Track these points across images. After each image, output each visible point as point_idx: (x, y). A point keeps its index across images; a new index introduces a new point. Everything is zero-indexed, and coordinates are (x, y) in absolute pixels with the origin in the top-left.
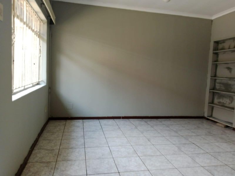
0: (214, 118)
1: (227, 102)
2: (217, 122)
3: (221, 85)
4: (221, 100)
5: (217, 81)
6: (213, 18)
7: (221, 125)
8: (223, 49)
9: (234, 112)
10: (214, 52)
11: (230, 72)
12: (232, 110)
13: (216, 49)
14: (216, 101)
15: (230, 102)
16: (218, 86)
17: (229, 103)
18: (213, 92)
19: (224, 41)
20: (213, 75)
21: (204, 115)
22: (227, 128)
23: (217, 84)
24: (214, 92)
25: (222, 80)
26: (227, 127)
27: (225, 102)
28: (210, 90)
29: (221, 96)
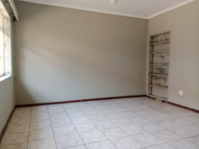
0: (153, 95)
1: (162, 82)
2: (155, 99)
3: (157, 70)
4: (158, 81)
5: (154, 67)
6: (148, 18)
7: (159, 100)
8: (157, 42)
9: (167, 89)
10: (151, 44)
11: (163, 59)
12: (167, 88)
13: (151, 42)
14: (154, 82)
15: (164, 82)
16: (154, 71)
17: (164, 83)
18: (151, 75)
19: (157, 36)
20: (151, 62)
21: (145, 94)
22: (164, 103)
23: (154, 69)
25: (157, 65)
26: (163, 101)
27: (160, 83)
28: (149, 74)
29: (158, 78)
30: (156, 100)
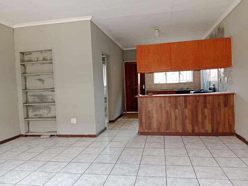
0: (31, 132)
1: (44, 113)
2: (40, 135)
3: (35, 97)
4: (37, 113)
5: (29, 94)
6: (14, 27)
7: (45, 137)
8: (30, 61)
9: (56, 120)
10: (21, 63)
11: (43, 83)
12: (54, 119)
13: (22, 61)
14: (31, 114)
15: (48, 112)
16: (30, 99)
17: (47, 114)
19: (30, 53)
20: (24, 88)
21: (20, 133)
23: (28, 97)
24: (27, 105)
25: (34, 92)
26: (51, 136)
27: (42, 114)
28: (24, 104)
29: (36, 109)
30: (41, 137)
